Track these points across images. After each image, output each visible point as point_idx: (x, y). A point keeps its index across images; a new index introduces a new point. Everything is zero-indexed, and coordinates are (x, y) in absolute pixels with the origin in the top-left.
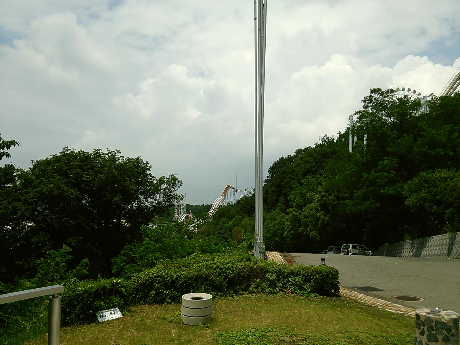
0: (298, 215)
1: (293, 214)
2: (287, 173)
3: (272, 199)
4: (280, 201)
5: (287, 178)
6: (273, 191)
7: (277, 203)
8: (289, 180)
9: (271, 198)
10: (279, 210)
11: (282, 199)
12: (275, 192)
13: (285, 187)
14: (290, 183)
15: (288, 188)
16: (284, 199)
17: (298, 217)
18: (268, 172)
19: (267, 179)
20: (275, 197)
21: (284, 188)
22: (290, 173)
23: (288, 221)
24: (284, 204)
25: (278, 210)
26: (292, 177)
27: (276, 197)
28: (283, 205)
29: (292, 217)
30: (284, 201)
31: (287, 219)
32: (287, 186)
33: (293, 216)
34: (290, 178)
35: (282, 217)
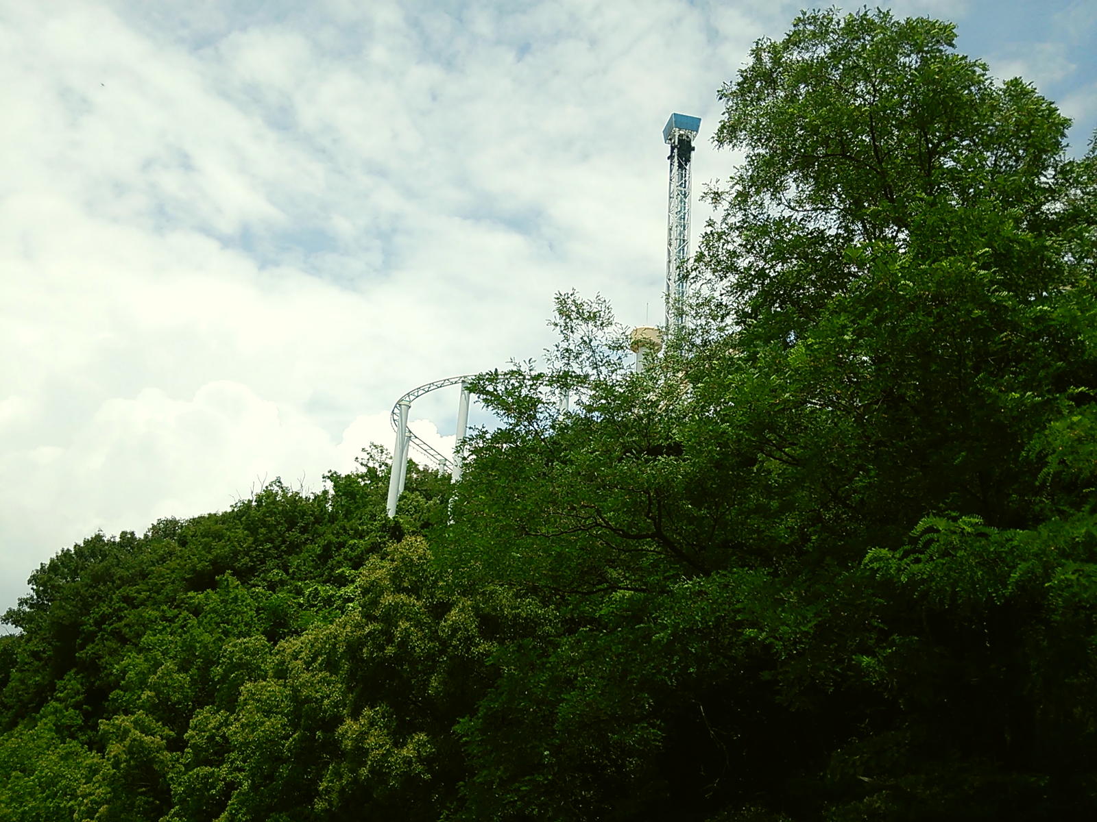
0: (159, 749)
1: (135, 740)
2: (113, 582)
3: (23, 687)
4: (62, 692)
5: (112, 599)
6: (35, 655)
7: (43, 702)
8: (120, 609)
9: (22, 682)
10: (50, 730)
11: (71, 683)
12: (40, 659)
13: (94, 634)
14: (120, 619)
15: (107, 640)
16: (82, 684)
17: (152, 761)
18: (29, 582)
19: (19, 610)
20: (37, 679)
21: (90, 638)
22: (131, 581)
23: (98, 777)
24: (77, 706)
25: (44, 727)
26: (135, 598)
27: (43, 678)
28: (71, 710)
29: (124, 757)
30: (78, 693)
31: (93, 771)
32: (104, 630)
33: (130, 751)
34: (127, 599)
35: (64, 758)
